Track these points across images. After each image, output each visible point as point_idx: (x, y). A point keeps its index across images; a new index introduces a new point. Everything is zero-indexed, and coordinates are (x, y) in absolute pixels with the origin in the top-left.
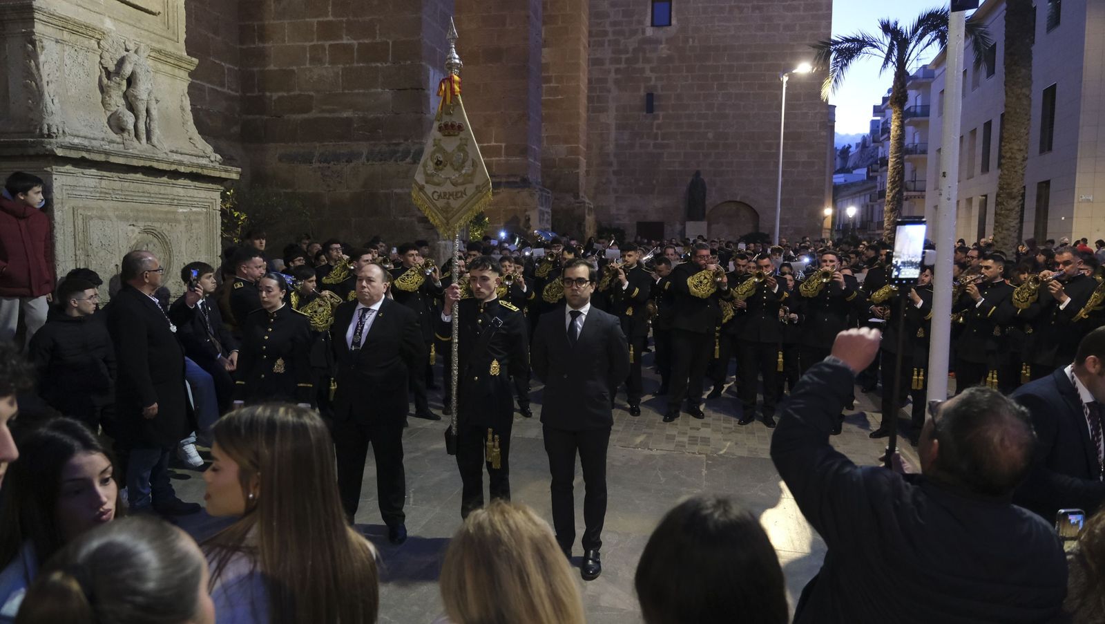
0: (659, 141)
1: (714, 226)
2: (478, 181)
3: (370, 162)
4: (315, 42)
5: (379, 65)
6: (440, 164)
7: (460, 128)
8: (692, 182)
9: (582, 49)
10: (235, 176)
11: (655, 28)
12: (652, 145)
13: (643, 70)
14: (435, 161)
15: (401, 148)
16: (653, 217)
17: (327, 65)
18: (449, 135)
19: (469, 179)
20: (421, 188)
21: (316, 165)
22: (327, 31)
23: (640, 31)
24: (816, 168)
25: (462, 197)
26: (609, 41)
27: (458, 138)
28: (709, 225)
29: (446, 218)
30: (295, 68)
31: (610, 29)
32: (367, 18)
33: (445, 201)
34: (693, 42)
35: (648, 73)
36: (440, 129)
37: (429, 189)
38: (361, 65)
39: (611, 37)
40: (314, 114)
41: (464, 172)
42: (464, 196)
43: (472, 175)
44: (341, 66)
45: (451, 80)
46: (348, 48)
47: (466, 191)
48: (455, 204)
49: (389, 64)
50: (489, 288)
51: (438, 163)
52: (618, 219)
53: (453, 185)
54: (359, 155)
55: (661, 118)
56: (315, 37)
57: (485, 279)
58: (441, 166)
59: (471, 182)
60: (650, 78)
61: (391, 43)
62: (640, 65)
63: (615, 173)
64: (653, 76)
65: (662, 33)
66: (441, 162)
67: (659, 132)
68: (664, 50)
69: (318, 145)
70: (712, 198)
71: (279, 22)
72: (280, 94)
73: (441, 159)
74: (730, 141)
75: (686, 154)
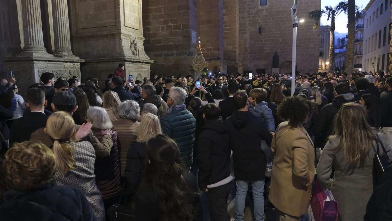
0: (264, 42)
1: (282, 70)
2: (204, 63)
3: (177, 56)
4: (162, 25)
5: (179, 30)
7: (200, 54)
8: (274, 55)
9: (237, 16)
10: (153, 62)
11: (261, 6)
12: (261, 44)
13: (258, 20)
15: (185, 52)
16: (262, 67)
17: (165, 31)
19: (202, 63)
20: (194, 64)
21: (163, 57)
22: (166, 22)
23: (257, 7)
26: (247, 11)
27: (200, 56)
28: (280, 69)
30: (157, 32)
31: (247, 7)
32: (176, 18)
33: (198, 67)
34: (274, 10)
35: (259, 21)
37: (195, 65)
38: (174, 31)
39: (247, 10)
40: (162, 44)
41: (201, 61)
44: (169, 31)
45: (199, 46)
46: (171, 26)
47: (202, 65)
48: (200, 67)
49: (181, 30)
50: (206, 81)
51: (197, 60)
52: (250, 68)
53: (199, 64)
54: (174, 54)
55: (264, 35)
56: (162, 24)
57: (205, 80)
60: (260, 22)
61: (182, 25)
62: (257, 18)
63: (249, 53)
64: (261, 21)
65: (264, 7)
67: (263, 40)
68: (264, 13)
69: (163, 52)
70: (281, 60)
71: (152, 20)
72: (154, 39)
74: (287, 41)
75: (272, 47)
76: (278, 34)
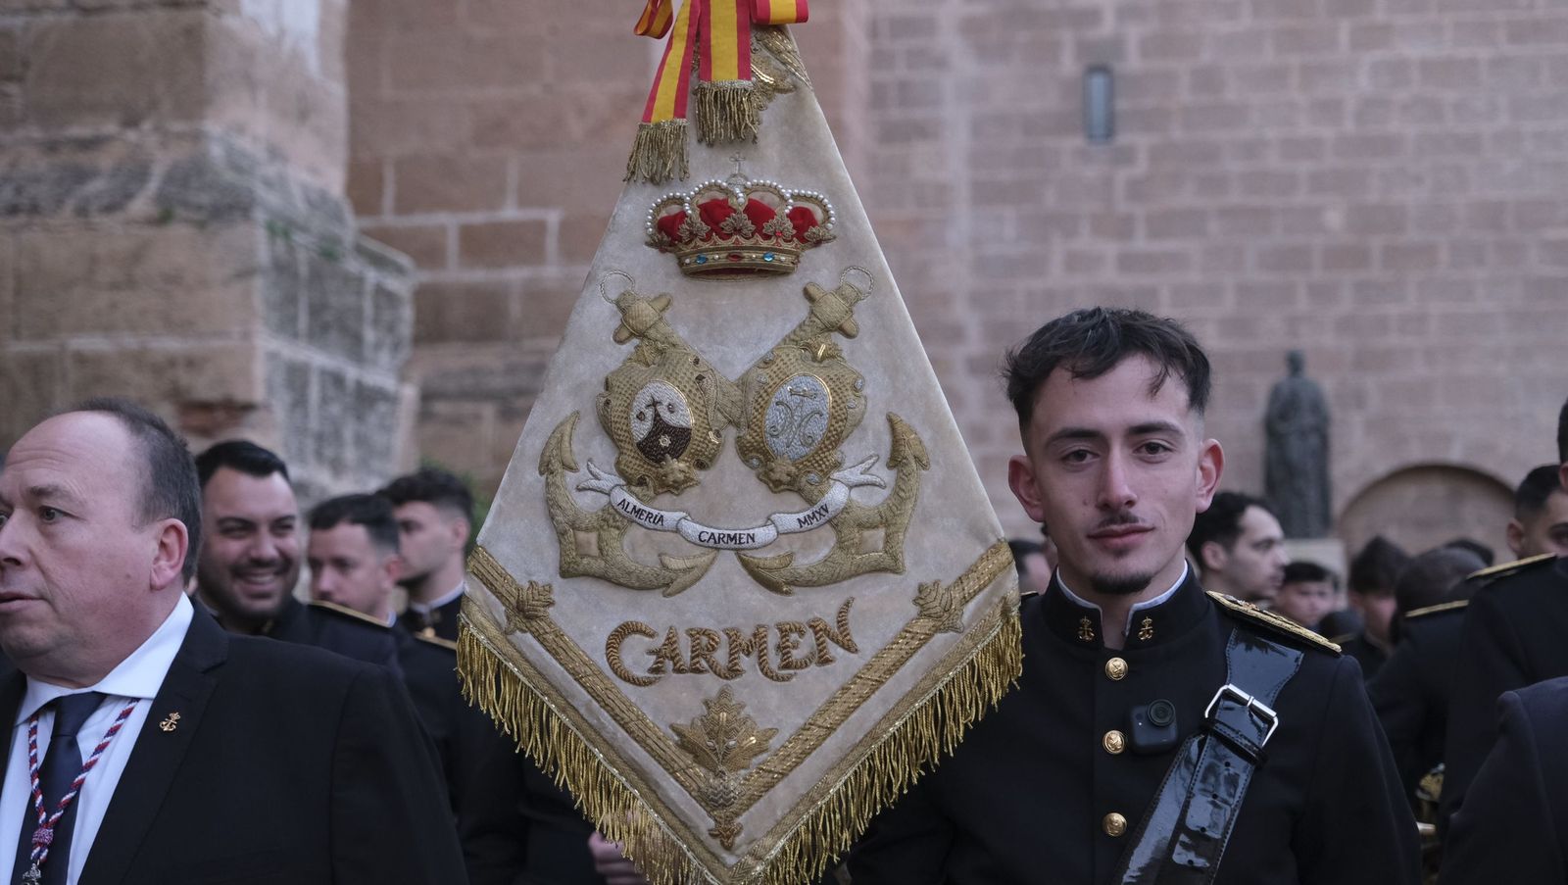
6: (676, 452)
7: (803, 229)
8: (1275, 394)
14: (641, 430)
18: (736, 270)
25: (824, 661)
27: (791, 287)
29: (712, 801)
33: (711, 684)
36: (668, 233)
41: (833, 499)
42: (835, 650)
43: (887, 521)
47: (852, 627)
51: (656, 444)
53: (772, 586)
55: (1143, 159)
58: (677, 466)
59: (889, 566)
60: (1097, 12)
66: (681, 436)
67: (1139, 210)
70: (1354, 455)
73: (685, 417)
74: (1412, 236)
75: (1245, 291)
76: (1309, 148)
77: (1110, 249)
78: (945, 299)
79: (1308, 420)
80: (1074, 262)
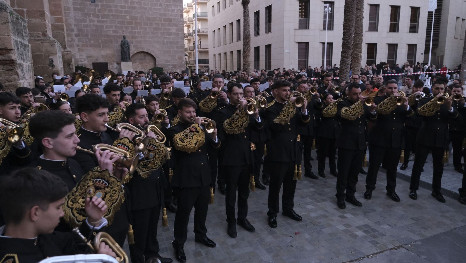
0: (100, 19)
1: (134, 64)
8: (122, 41)
12: (96, 21)
16: (101, 60)
24: (180, 36)
52: (81, 61)
55: (100, 6)
63: (76, 35)
67: (100, 14)
70: (133, 50)
74: (139, 21)
75: (116, 26)
76: (124, 7)
77: (96, 19)
78: (71, 25)
79: (127, 45)
80: (90, 20)
